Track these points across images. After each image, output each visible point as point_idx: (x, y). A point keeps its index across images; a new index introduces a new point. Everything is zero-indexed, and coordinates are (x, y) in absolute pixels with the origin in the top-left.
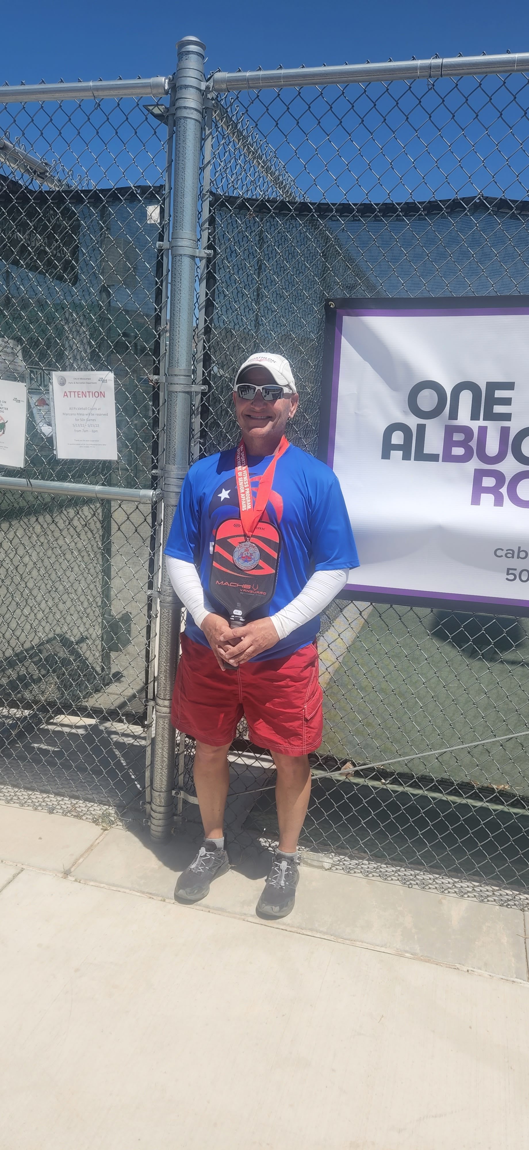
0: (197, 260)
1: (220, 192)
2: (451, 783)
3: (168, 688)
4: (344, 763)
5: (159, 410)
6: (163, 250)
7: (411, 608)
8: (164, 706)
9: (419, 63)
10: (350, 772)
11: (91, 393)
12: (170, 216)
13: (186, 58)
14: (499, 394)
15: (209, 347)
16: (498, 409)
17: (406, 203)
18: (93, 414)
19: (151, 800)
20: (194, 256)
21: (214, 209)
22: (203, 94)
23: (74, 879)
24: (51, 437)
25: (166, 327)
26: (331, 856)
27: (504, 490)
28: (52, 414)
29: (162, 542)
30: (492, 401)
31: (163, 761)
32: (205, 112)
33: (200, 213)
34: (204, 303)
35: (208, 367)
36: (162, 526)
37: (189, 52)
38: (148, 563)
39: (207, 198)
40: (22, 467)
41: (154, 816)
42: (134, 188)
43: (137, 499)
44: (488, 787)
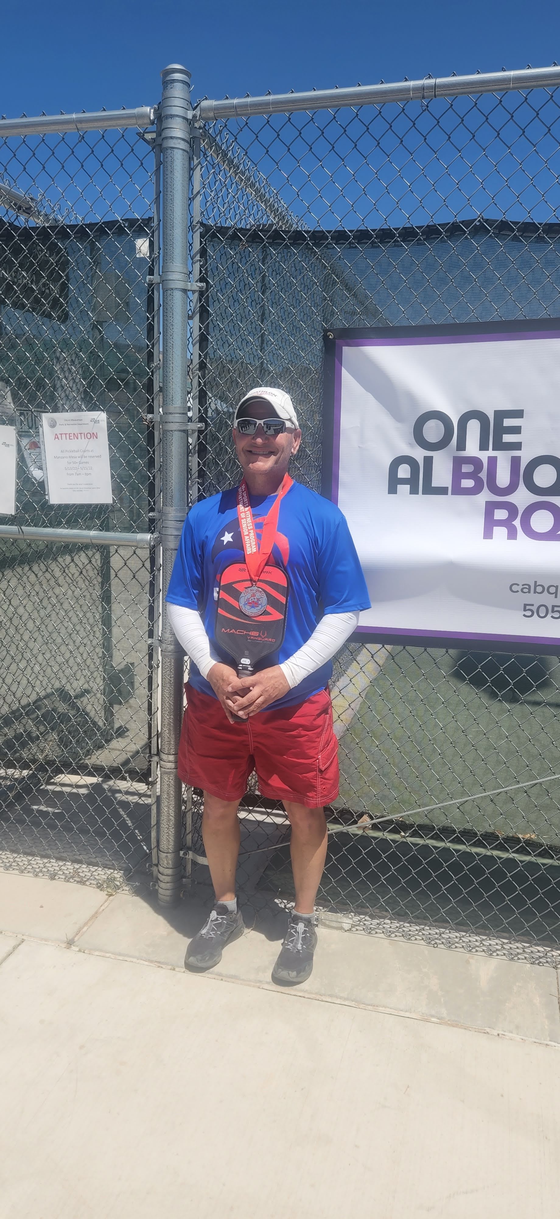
0: (190, 293)
1: (211, 222)
2: (474, 833)
3: (172, 742)
4: (361, 816)
5: (154, 450)
6: (153, 284)
7: (425, 650)
8: (169, 761)
9: (411, 84)
10: (367, 825)
11: (83, 435)
12: (160, 249)
13: (172, 86)
14: (508, 422)
15: (205, 383)
16: (507, 438)
17: (403, 228)
18: (86, 457)
19: (158, 862)
20: (186, 290)
21: (205, 241)
22: (190, 122)
23: (78, 949)
24: (43, 482)
25: (159, 364)
26: (350, 916)
27: (517, 523)
28: (43, 458)
29: (161, 588)
30: (500, 430)
31: (169, 820)
32: (192, 142)
33: (191, 245)
34: (198, 338)
35: (204, 403)
36: (161, 571)
37: (174, 81)
38: (147, 610)
39: (198, 230)
40: (13, 514)
41: (161, 879)
42: (121, 221)
43: (134, 544)
44: (513, 837)
